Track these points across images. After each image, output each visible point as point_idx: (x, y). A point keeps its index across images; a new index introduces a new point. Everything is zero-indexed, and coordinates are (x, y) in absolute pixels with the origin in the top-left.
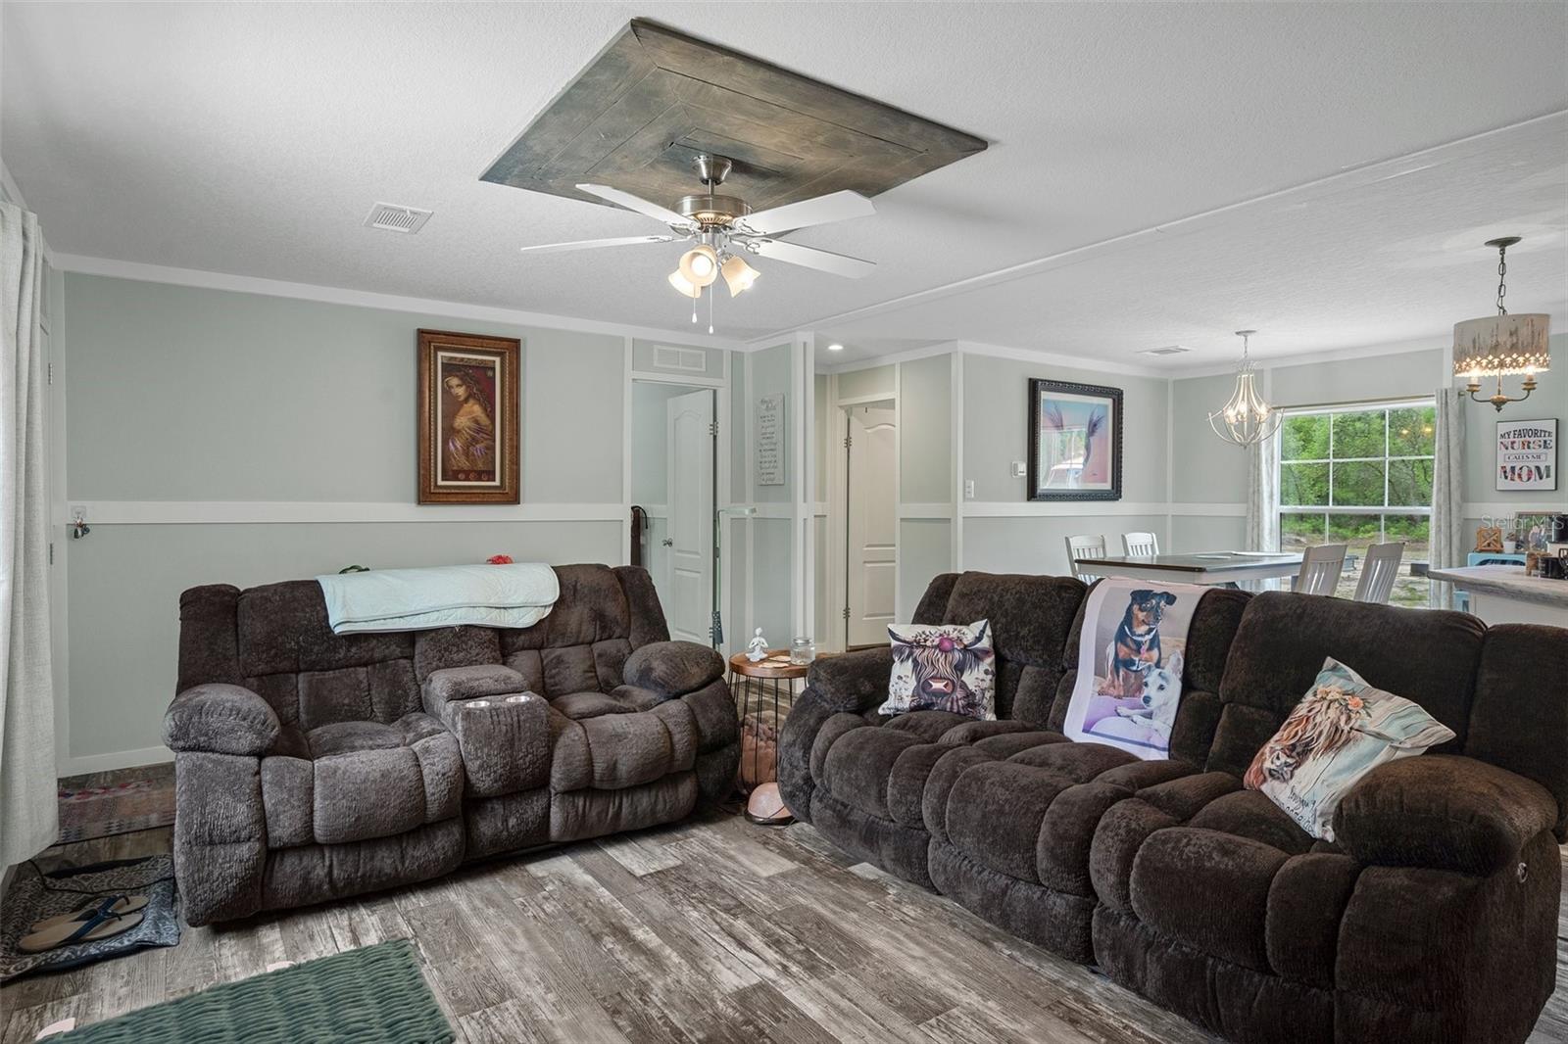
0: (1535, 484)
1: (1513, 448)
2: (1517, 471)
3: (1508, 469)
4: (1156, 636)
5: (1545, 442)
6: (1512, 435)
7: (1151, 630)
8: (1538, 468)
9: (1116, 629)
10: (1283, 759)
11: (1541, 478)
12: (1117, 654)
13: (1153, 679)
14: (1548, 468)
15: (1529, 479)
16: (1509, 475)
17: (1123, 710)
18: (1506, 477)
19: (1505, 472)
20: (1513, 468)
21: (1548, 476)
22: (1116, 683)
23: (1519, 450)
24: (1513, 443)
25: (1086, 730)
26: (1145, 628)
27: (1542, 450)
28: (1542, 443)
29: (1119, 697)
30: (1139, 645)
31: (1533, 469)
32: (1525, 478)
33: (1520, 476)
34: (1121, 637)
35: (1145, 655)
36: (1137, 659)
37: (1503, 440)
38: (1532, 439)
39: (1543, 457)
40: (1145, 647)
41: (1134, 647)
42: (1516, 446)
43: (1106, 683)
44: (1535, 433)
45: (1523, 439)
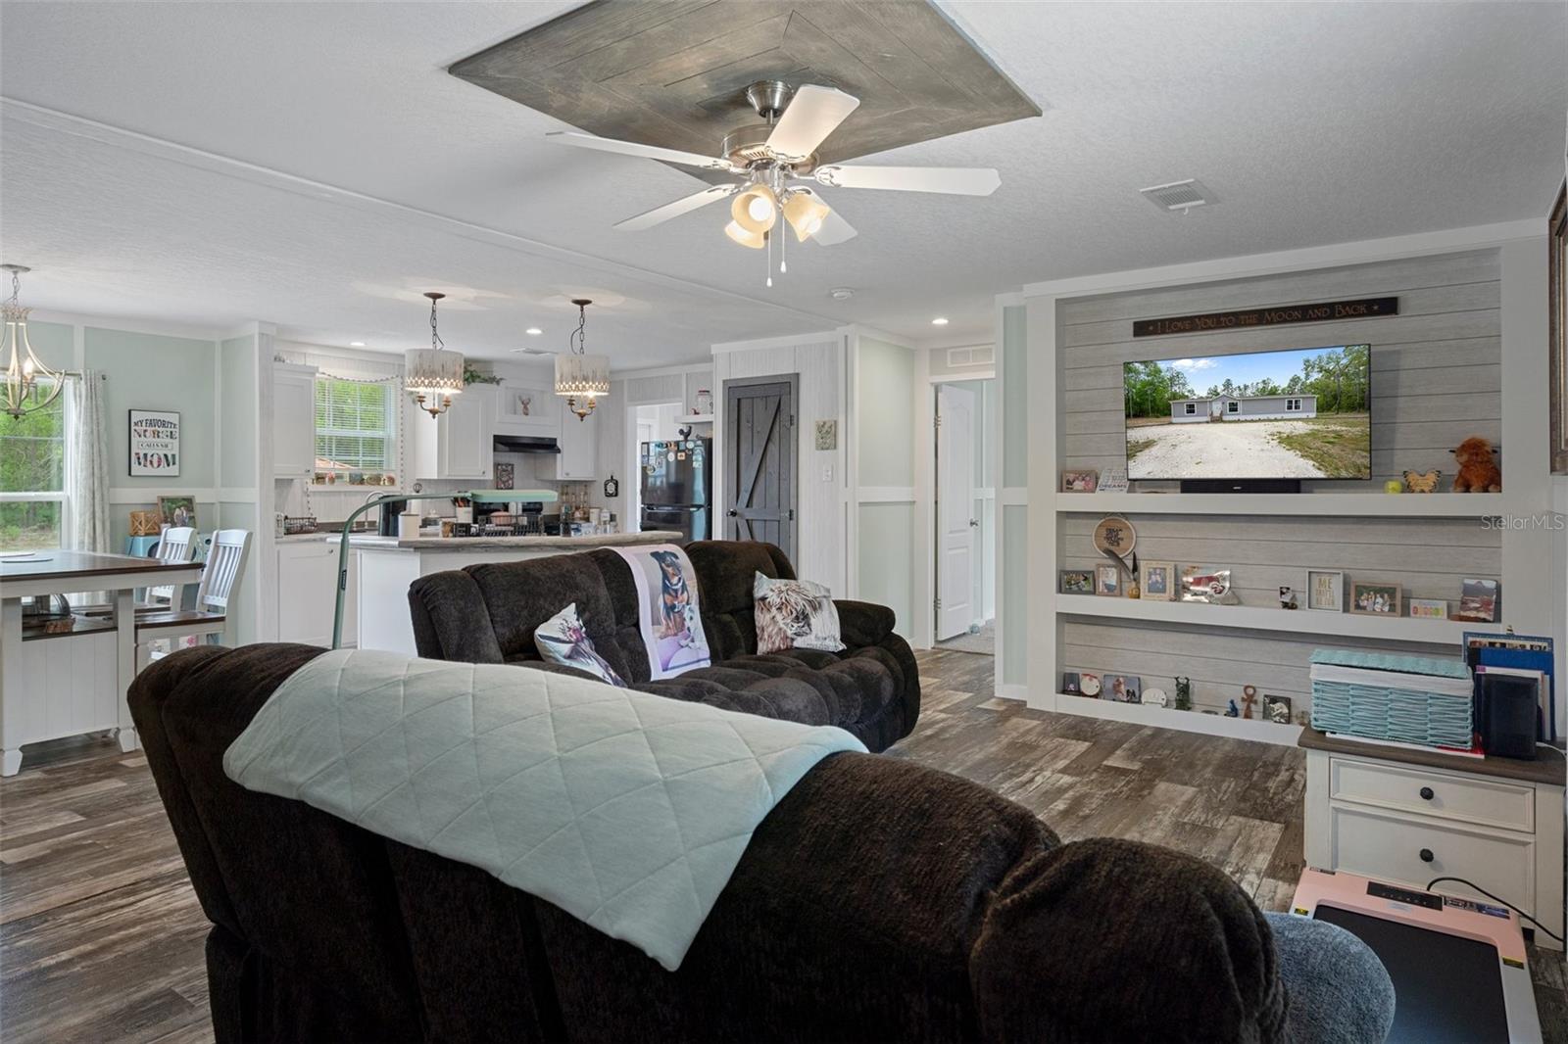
0: (164, 470)
1: (145, 436)
2: (149, 458)
3: (142, 456)
4: (684, 583)
5: (171, 432)
6: (144, 424)
7: (680, 579)
8: (166, 456)
9: (661, 584)
10: (796, 625)
11: (168, 465)
12: (665, 603)
13: (687, 614)
14: (174, 456)
15: (159, 466)
16: (142, 460)
17: (683, 643)
18: (140, 464)
19: (139, 458)
20: (145, 455)
21: (174, 463)
22: (671, 625)
23: (150, 439)
24: (145, 431)
25: (665, 669)
26: (676, 578)
27: (168, 440)
28: (169, 434)
29: (676, 635)
30: (676, 591)
31: (162, 457)
32: (155, 464)
33: (151, 462)
34: (666, 589)
35: (680, 598)
36: (676, 603)
37: (137, 428)
38: (160, 429)
39: (170, 446)
40: (680, 593)
41: (674, 594)
42: (147, 434)
43: (663, 628)
44: (164, 424)
45: (153, 428)
